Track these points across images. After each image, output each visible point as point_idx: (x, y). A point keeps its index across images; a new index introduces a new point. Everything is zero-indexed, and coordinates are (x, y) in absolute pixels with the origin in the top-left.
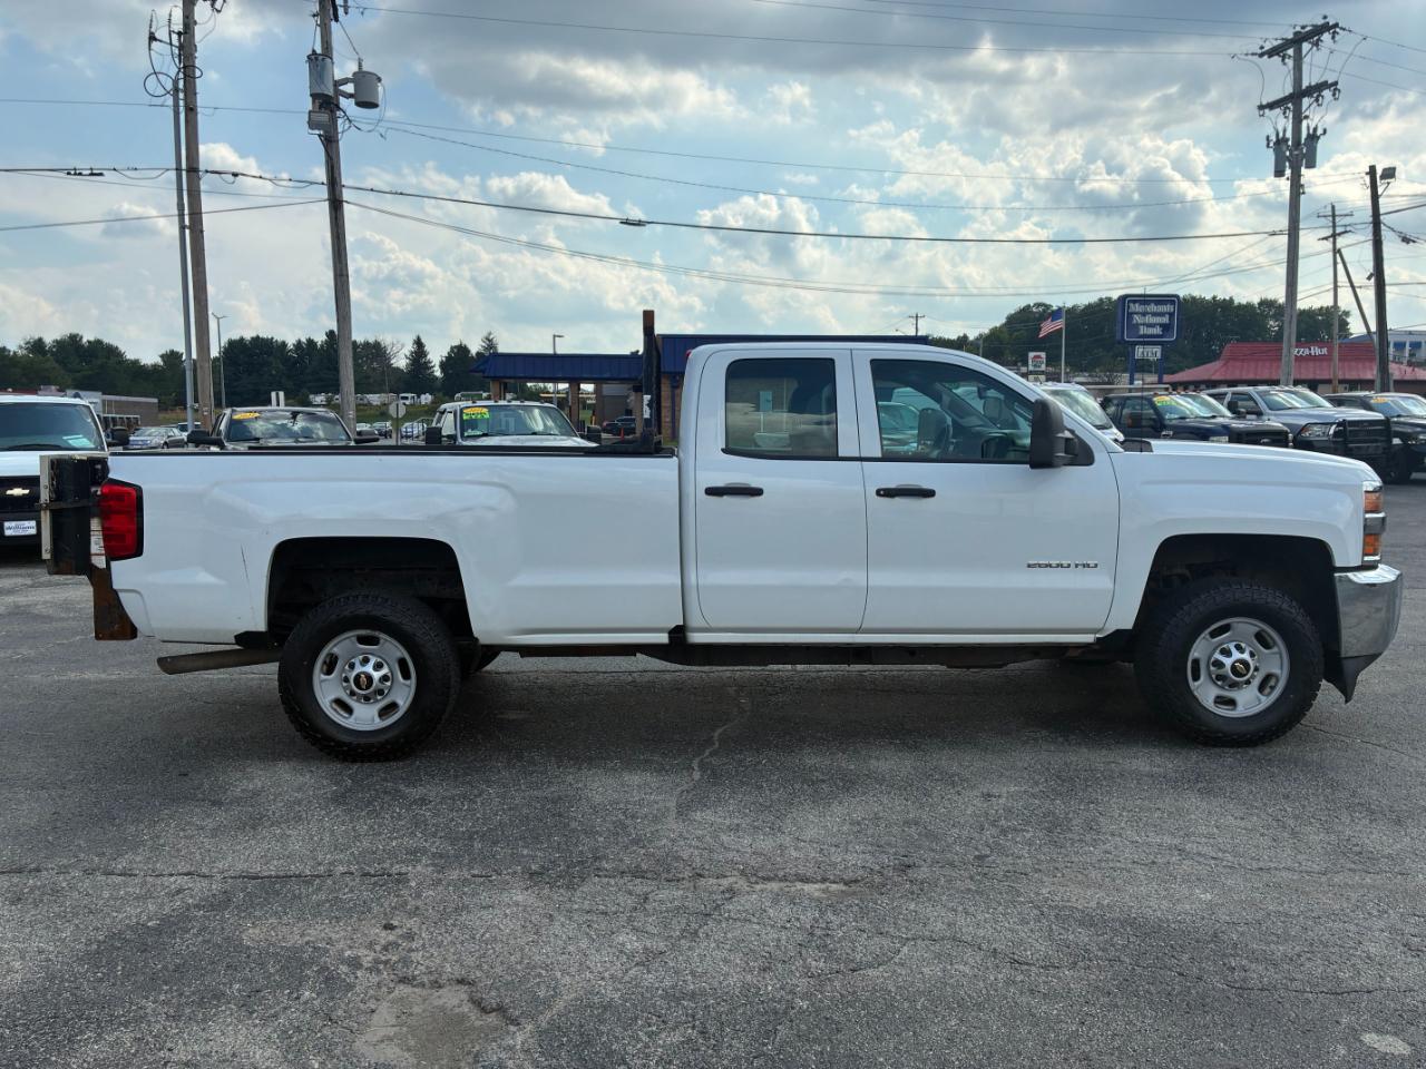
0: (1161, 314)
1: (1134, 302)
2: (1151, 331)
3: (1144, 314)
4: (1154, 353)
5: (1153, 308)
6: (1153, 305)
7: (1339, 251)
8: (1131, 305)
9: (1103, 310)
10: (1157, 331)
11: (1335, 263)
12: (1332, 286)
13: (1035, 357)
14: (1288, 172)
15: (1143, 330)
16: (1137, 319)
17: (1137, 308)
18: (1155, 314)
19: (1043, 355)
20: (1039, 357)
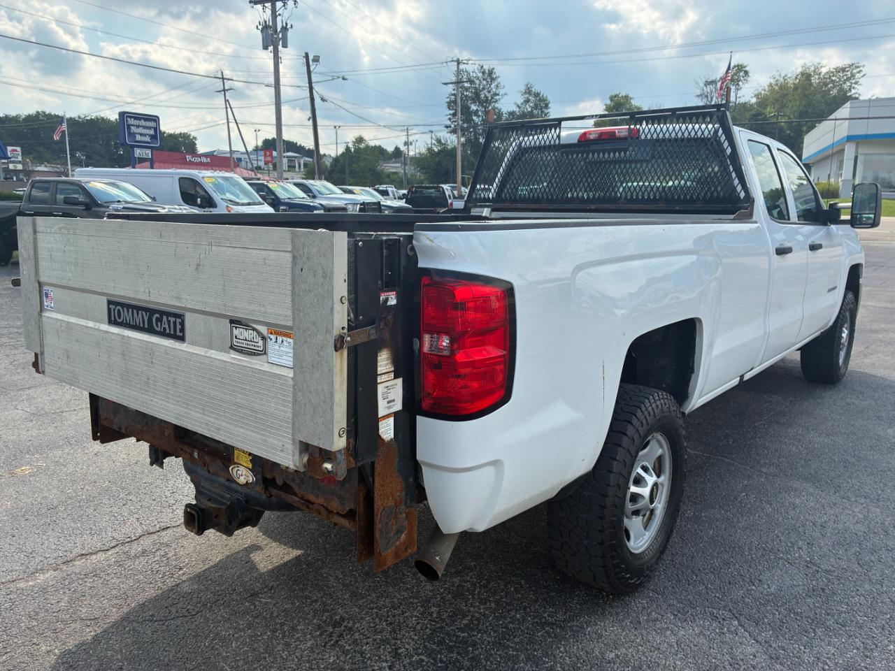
0: (149, 128)
1: (131, 117)
2: (143, 139)
3: (138, 126)
4: (147, 153)
5: (143, 123)
6: (143, 121)
7: (228, 101)
8: (129, 119)
9: (39, 120)
10: (148, 139)
11: (226, 108)
12: (226, 121)
13: (13, 150)
14: (271, 48)
15: (138, 138)
16: (133, 129)
17: (132, 121)
18: (145, 127)
19: (19, 149)
20: (16, 151)
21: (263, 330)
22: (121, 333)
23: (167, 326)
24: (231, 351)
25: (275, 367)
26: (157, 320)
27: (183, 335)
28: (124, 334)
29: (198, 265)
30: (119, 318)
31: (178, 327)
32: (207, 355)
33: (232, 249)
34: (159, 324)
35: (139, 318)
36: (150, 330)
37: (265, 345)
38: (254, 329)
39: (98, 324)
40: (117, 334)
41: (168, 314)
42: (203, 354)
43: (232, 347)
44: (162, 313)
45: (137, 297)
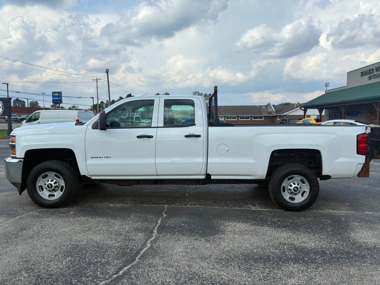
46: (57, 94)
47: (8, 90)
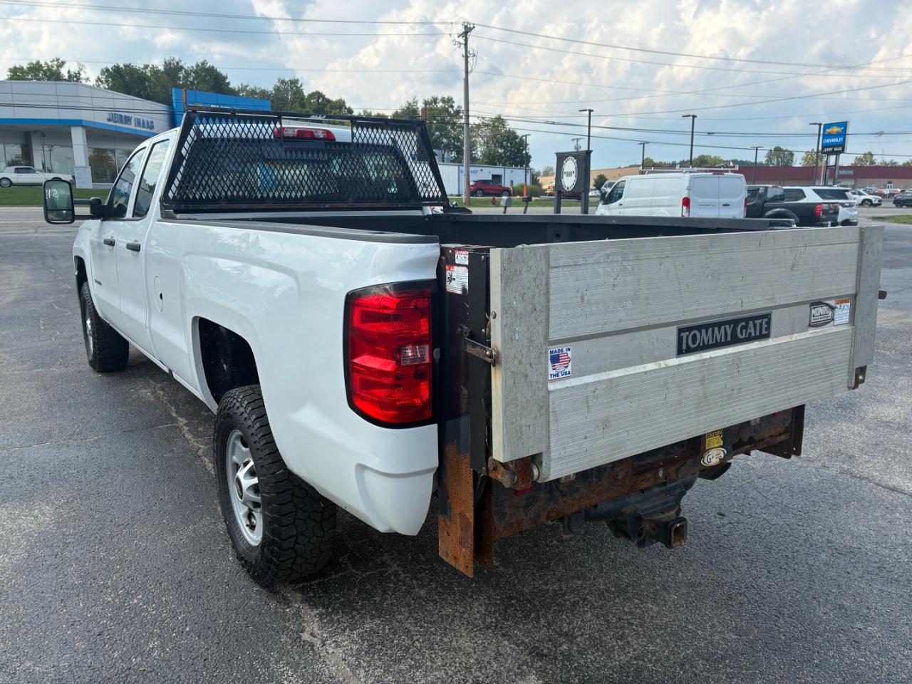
21: (832, 303)
22: (699, 359)
23: (752, 330)
24: (810, 328)
25: (839, 327)
26: (742, 328)
27: (769, 332)
28: (704, 358)
29: (794, 265)
30: (694, 343)
31: (765, 326)
32: (793, 339)
33: (821, 247)
34: (744, 331)
35: (719, 334)
36: (735, 341)
37: (833, 315)
38: (827, 305)
39: (662, 362)
40: (695, 362)
41: (754, 318)
42: (790, 340)
43: (810, 326)
44: (747, 320)
45: (727, 311)
46: (835, 129)
47: (693, 132)
